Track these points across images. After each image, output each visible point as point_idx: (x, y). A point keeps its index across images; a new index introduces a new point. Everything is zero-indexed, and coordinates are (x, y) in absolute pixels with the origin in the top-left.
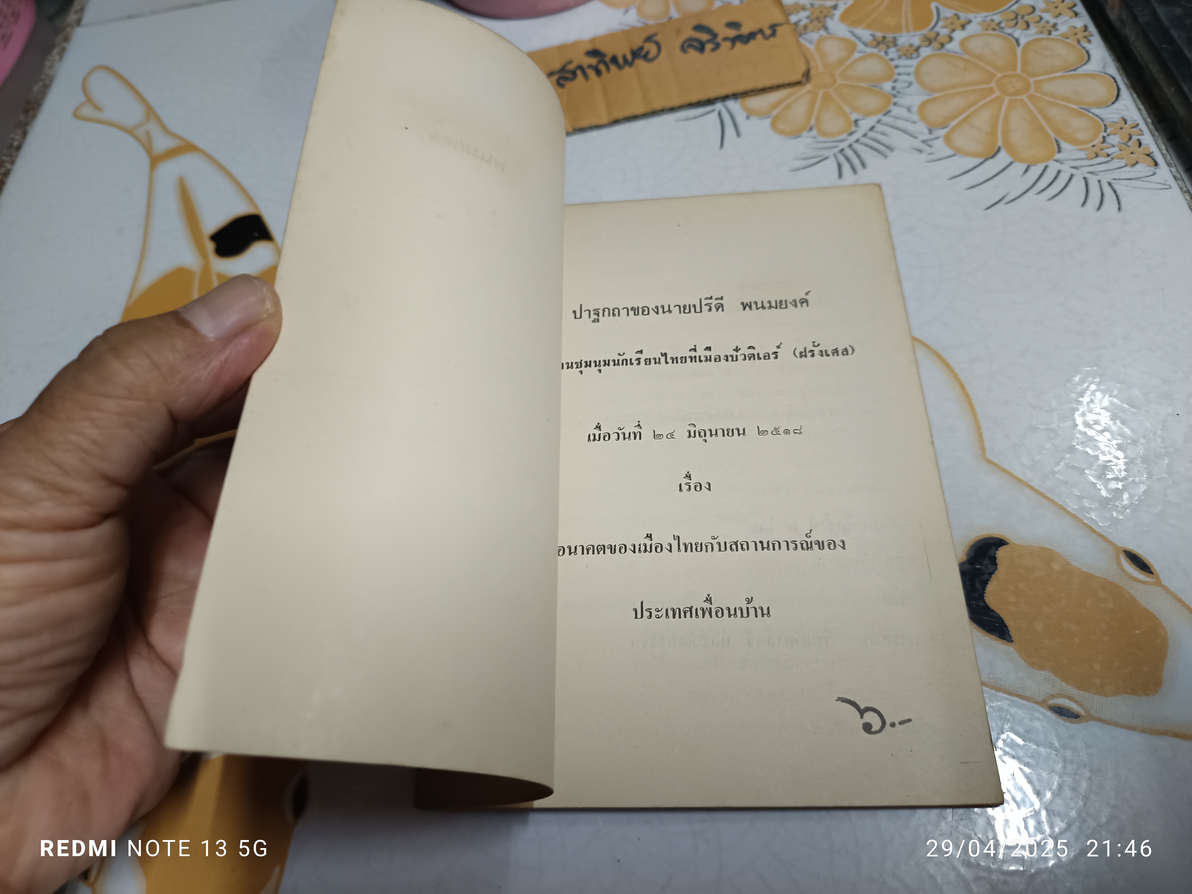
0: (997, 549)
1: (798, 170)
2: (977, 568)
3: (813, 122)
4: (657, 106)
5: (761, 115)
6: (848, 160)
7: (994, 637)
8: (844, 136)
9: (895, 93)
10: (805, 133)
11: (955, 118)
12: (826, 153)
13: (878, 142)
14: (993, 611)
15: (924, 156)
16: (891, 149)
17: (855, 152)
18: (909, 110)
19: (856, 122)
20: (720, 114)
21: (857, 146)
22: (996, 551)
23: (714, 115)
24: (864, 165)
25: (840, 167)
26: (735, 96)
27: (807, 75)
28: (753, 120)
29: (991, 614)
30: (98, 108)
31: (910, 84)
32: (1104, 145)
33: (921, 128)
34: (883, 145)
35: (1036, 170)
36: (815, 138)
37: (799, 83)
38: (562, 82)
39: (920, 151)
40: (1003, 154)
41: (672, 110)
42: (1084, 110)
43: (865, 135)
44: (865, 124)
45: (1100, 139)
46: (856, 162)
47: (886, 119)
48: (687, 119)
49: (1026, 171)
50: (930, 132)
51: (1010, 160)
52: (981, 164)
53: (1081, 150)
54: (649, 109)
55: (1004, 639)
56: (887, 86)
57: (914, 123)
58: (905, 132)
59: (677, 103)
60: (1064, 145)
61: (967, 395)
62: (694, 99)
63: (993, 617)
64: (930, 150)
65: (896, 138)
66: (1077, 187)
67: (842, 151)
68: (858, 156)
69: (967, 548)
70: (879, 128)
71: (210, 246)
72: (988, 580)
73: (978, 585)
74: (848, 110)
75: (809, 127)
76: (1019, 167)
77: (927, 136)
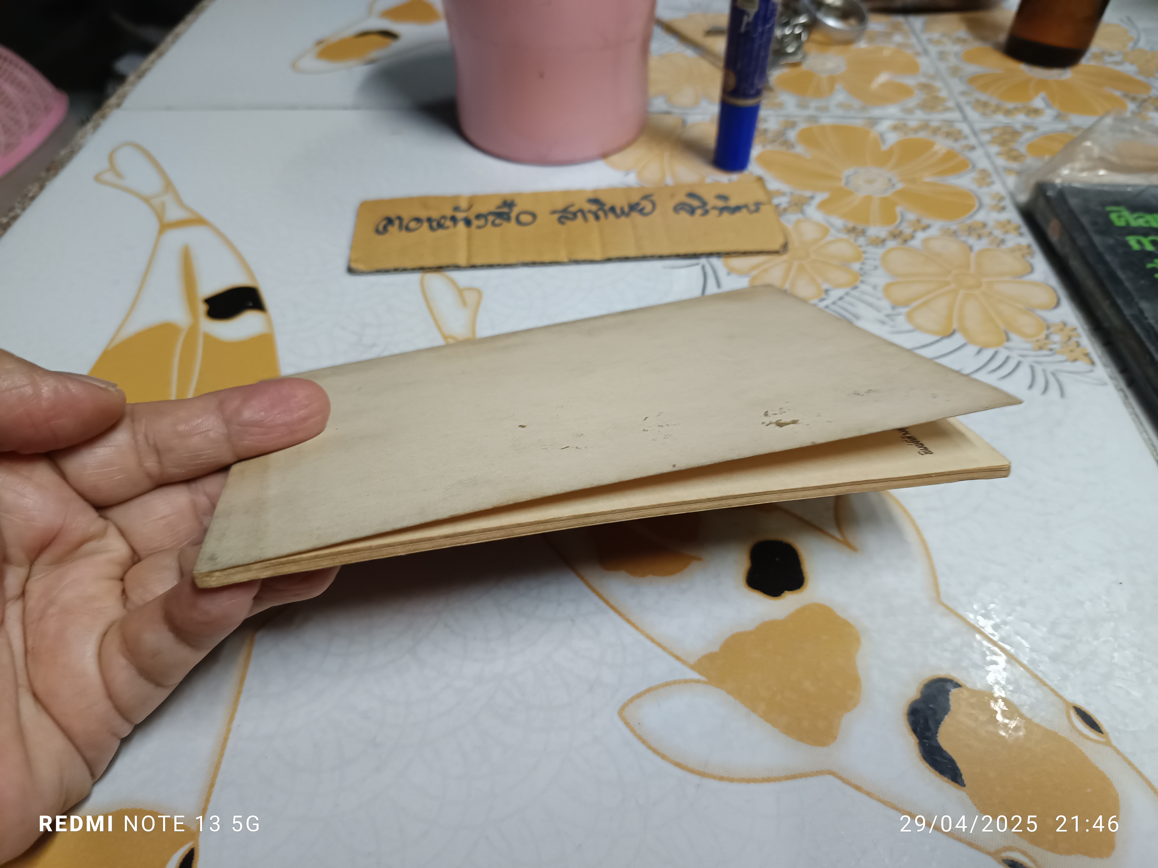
0: (950, 690)
2: (930, 707)
3: (788, 286)
4: (648, 252)
5: (741, 273)
7: (946, 779)
9: (863, 273)
11: (915, 300)
13: (846, 310)
14: (945, 752)
15: (887, 328)
16: (858, 317)
18: (875, 287)
19: (827, 291)
20: (703, 268)
22: (949, 692)
23: (699, 268)
26: (719, 254)
27: (785, 247)
28: (733, 275)
29: (944, 755)
30: (119, 175)
31: (876, 268)
32: (1046, 341)
33: (885, 304)
34: (850, 313)
35: (987, 354)
37: (776, 252)
38: (563, 220)
39: (884, 323)
40: (958, 335)
41: (661, 257)
42: (1030, 310)
43: (834, 303)
44: (835, 294)
45: (1042, 336)
47: (854, 293)
48: (674, 268)
49: (979, 352)
50: (893, 308)
51: (963, 341)
52: (938, 341)
53: (1027, 342)
54: (640, 253)
55: (956, 782)
56: (856, 266)
57: (879, 299)
59: (665, 252)
60: (1013, 336)
61: (923, 541)
62: (682, 251)
63: (945, 758)
64: (893, 323)
65: (862, 309)
66: (1024, 371)
69: (921, 687)
70: (848, 299)
71: (203, 308)
72: (942, 721)
73: (931, 723)
74: (819, 280)
76: (972, 349)
77: (890, 311)
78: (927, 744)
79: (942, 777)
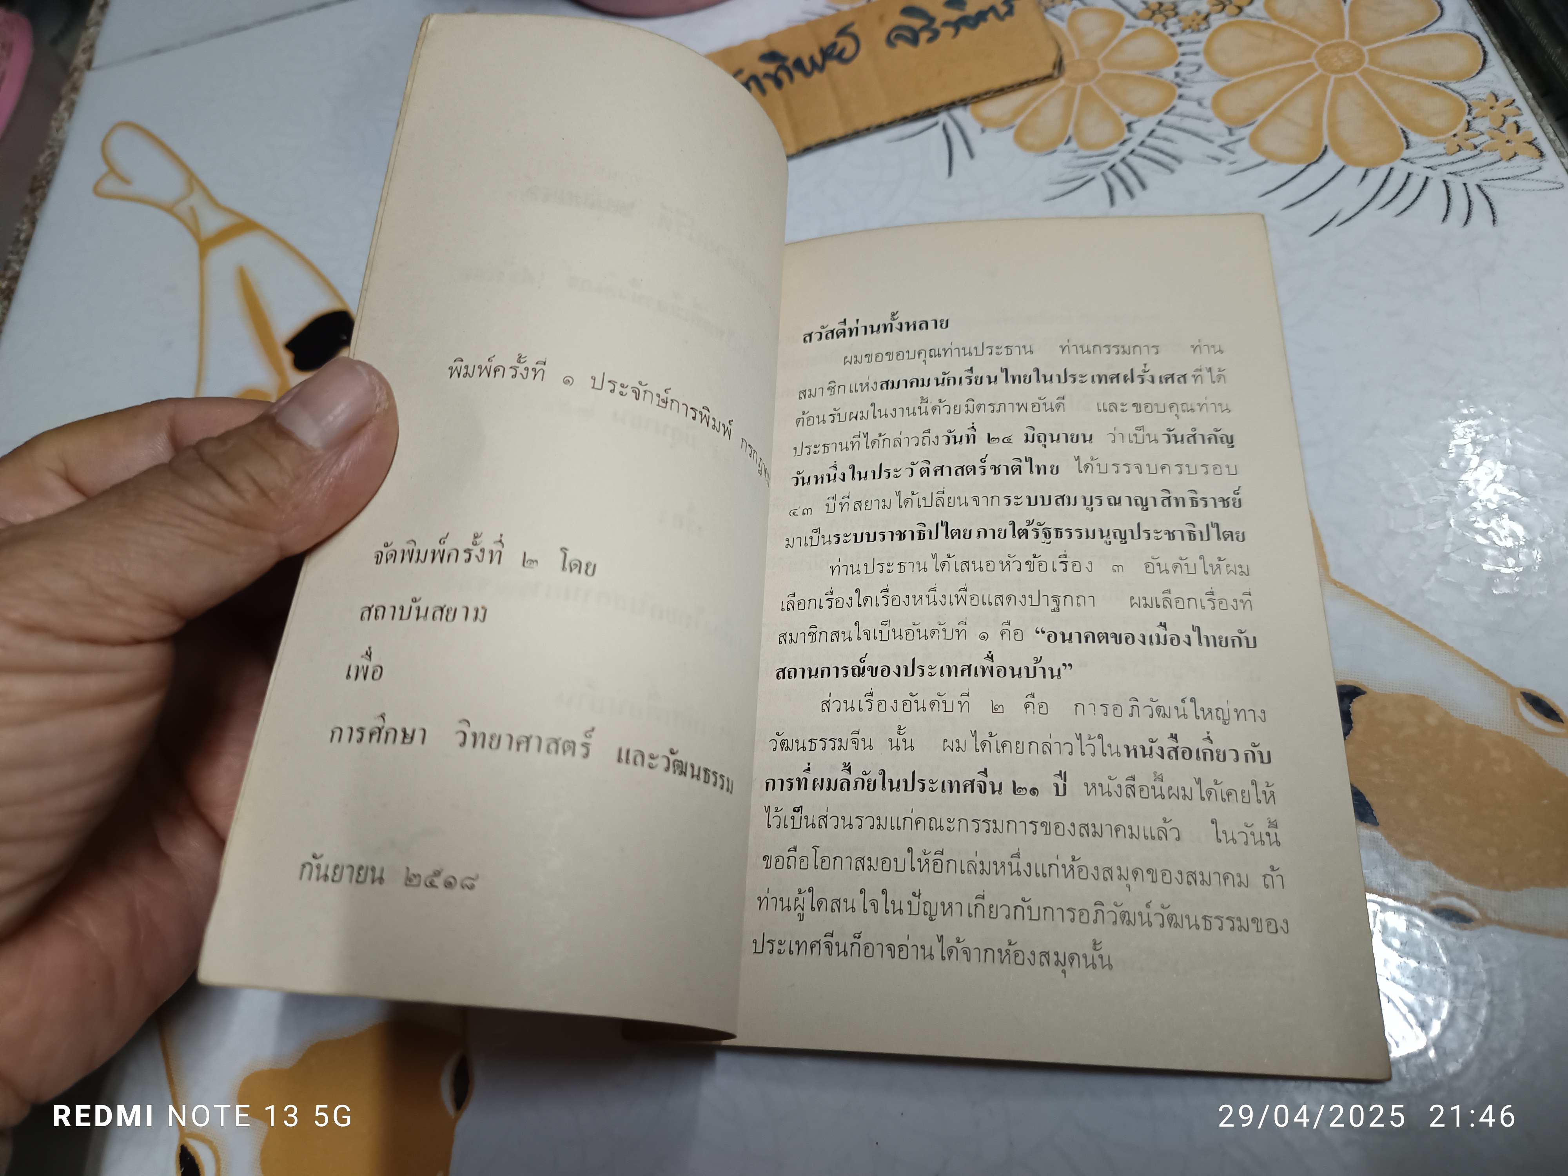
0: (1351, 702)
1: (1055, 198)
3: (1070, 131)
4: (861, 124)
5: (1001, 125)
6: (1122, 179)
8: (1114, 147)
9: (1180, 81)
10: (1061, 147)
11: (1262, 110)
12: (1092, 172)
13: (1161, 152)
15: (1224, 167)
16: (1177, 159)
17: (1130, 168)
18: (1200, 104)
19: (1129, 125)
20: (944, 128)
21: (1131, 159)
22: (1350, 703)
23: (938, 130)
24: (1143, 185)
25: (1111, 189)
26: (964, 102)
27: (1059, 65)
28: (990, 132)
30: (124, 180)
31: (1199, 67)
32: (1468, 133)
33: (1217, 128)
34: (1167, 154)
35: (1376, 177)
36: (1076, 151)
37: (1048, 78)
39: (1219, 160)
40: (1330, 156)
41: (881, 127)
42: (1439, 85)
43: (1142, 143)
44: (1142, 128)
45: (1463, 125)
46: (1132, 181)
47: (1169, 119)
48: (901, 138)
49: (1364, 177)
50: (1231, 132)
51: (1341, 164)
52: (1302, 171)
53: (1438, 142)
54: (850, 130)
55: (1366, 821)
56: (1168, 73)
57: (1208, 121)
58: (1196, 134)
59: (886, 118)
60: (1413, 137)
62: (909, 111)
64: (1232, 158)
65: (1184, 145)
66: (1435, 193)
67: (1112, 168)
68: (1135, 173)
70: (1161, 131)
71: (287, 358)
74: (1117, 110)
75: (1066, 139)
76: (1354, 173)
77: (1227, 139)
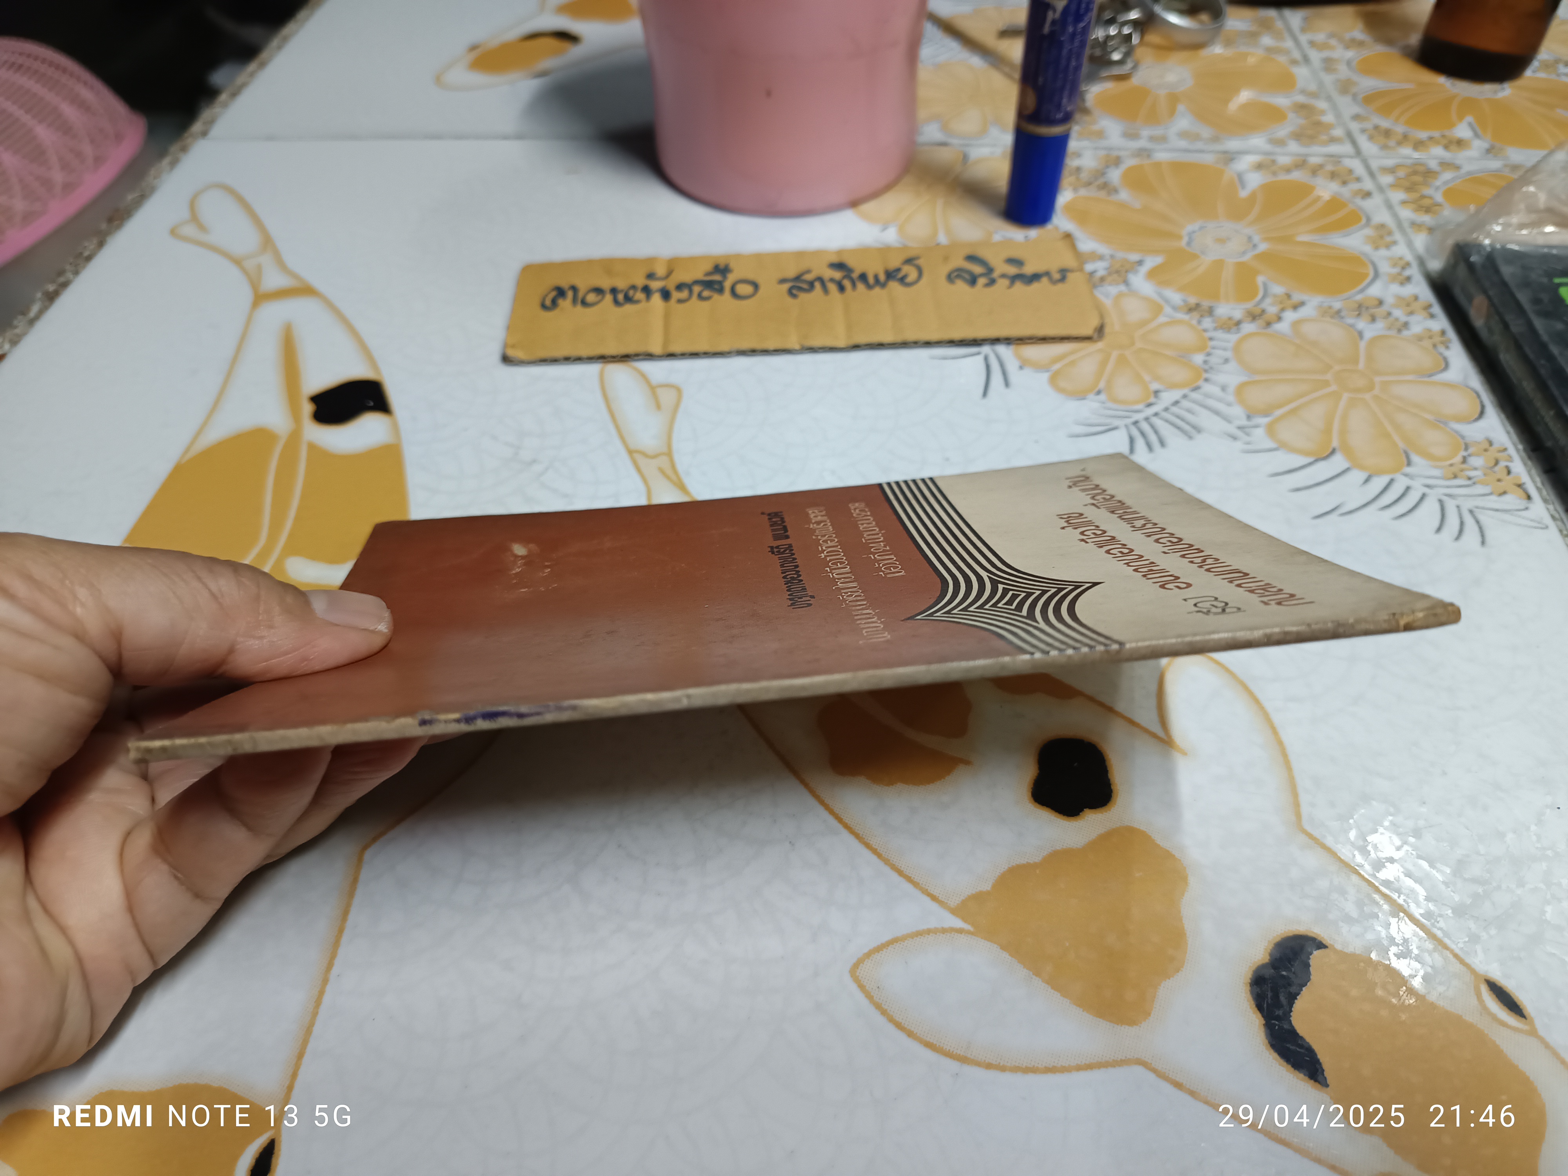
0: (1311, 953)
1: (1078, 436)
2: (1283, 975)
3: (1102, 385)
4: (911, 336)
5: (1039, 367)
6: (1143, 434)
7: (1302, 1075)
8: (1140, 406)
9: (1207, 368)
10: (1091, 396)
11: (1280, 406)
12: (1116, 422)
13: (1183, 420)
14: (1302, 1038)
15: (1239, 445)
16: (1198, 430)
17: (1152, 426)
18: (1224, 388)
19: (1156, 393)
20: (986, 359)
21: (1155, 420)
22: (1310, 955)
23: (980, 359)
25: (1132, 441)
26: (1008, 341)
27: (1100, 330)
28: (1028, 372)
29: (1300, 1042)
30: (202, 228)
31: (1226, 361)
32: (1464, 466)
33: (1237, 412)
34: (1188, 423)
35: (1379, 483)
36: (1104, 403)
37: (1088, 339)
38: (794, 292)
39: (1235, 438)
40: (1337, 457)
41: (928, 344)
42: (1440, 422)
43: (1166, 409)
44: (1168, 397)
45: (1458, 459)
46: (1153, 438)
47: (1194, 395)
48: (945, 358)
49: (1367, 481)
50: (1249, 417)
51: (1345, 465)
53: (1436, 467)
54: (899, 339)
55: (1316, 1080)
56: (1199, 359)
57: (1229, 404)
59: (934, 337)
60: (1415, 458)
61: (1280, 743)
62: (957, 335)
63: (1301, 1046)
64: (1247, 439)
65: (1204, 419)
66: (1430, 508)
67: (1136, 423)
68: (1156, 432)
69: (1271, 946)
70: (1185, 403)
71: (308, 408)
72: (1298, 994)
73: (1283, 999)
74: (1147, 378)
75: (1097, 390)
76: (1357, 476)
77: (1244, 422)
78: (1277, 1027)
79: (1297, 1072)
